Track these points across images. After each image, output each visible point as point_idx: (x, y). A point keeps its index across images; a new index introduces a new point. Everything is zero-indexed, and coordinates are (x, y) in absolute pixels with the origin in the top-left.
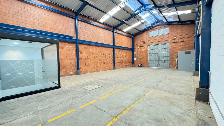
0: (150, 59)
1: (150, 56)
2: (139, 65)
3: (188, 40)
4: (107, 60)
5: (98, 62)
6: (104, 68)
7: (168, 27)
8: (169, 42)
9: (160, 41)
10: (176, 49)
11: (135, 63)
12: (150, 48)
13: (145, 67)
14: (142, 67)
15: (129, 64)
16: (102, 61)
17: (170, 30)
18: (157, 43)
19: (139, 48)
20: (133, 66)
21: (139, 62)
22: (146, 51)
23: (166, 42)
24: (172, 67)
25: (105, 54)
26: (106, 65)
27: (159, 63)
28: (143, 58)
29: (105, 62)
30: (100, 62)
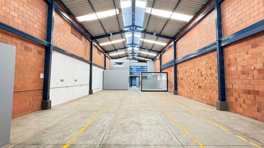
4: (205, 81)
5: (191, 84)
6: (199, 95)
16: (196, 83)
25: (201, 70)
26: (203, 91)
29: (200, 85)
30: (194, 85)
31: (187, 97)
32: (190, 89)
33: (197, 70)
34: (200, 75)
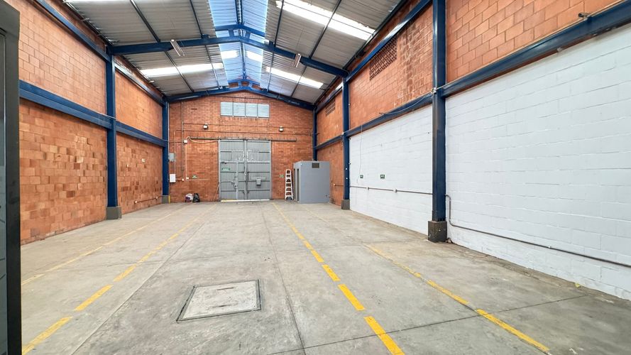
0: (222, 177)
1: (224, 170)
2: (187, 198)
3: (304, 141)
4: (84, 180)
5: (41, 189)
6: (67, 216)
7: (267, 103)
8: (270, 138)
9: (249, 130)
10: (283, 157)
11: (172, 190)
12: (222, 146)
13: (207, 201)
14: (199, 201)
15: (154, 194)
16: (61, 186)
17: (271, 110)
18: (241, 136)
19: (186, 141)
20: (165, 202)
21: (186, 188)
22: (212, 154)
23: (264, 137)
24: (277, 197)
25: (75, 153)
26: (79, 202)
27: (247, 188)
28: (200, 173)
29: (72, 188)
30: (51, 191)
33: (63, 151)
34: (72, 163)
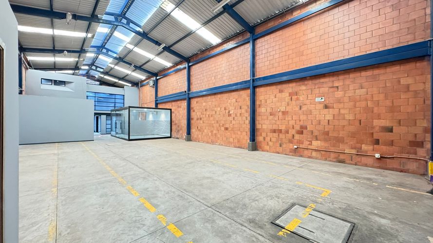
4: (233, 122)
5: (214, 125)
6: (224, 139)
16: (222, 125)
25: (229, 108)
26: (231, 134)
29: (227, 126)
30: (218, 126)
31: (208, 142)
32: (212, 132)
33: (223, 109)
34: (227, 114)
